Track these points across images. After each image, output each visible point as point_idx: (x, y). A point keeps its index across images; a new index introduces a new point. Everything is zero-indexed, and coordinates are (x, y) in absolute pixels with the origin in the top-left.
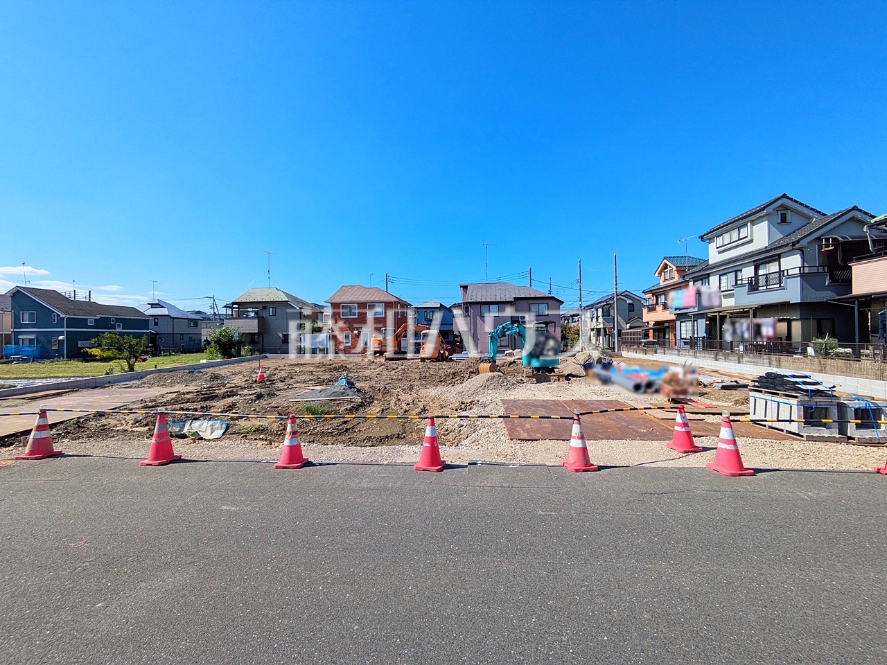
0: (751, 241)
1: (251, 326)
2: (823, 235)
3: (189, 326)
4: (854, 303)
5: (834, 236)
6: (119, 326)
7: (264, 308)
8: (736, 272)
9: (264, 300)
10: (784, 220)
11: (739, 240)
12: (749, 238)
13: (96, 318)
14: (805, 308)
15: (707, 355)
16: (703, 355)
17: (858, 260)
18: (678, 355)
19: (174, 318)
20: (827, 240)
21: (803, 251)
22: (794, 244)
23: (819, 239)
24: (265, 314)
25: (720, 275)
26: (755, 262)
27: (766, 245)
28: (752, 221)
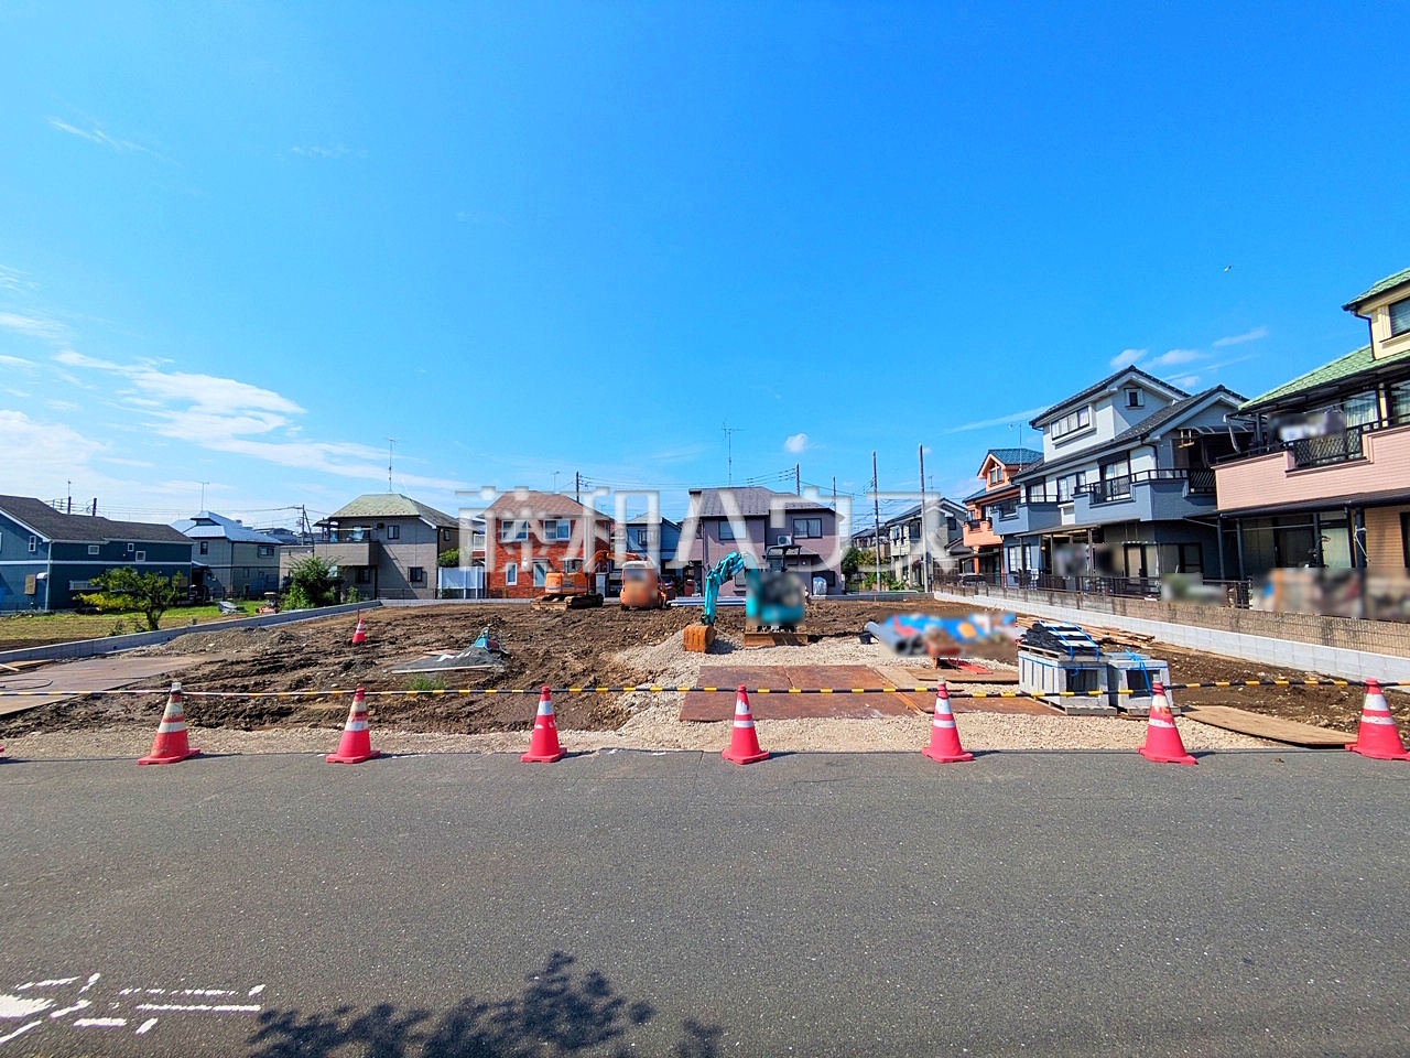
0: (1093, 431)
1: (358, 554)
2: (1180, 425)
3: (259, 555)
4: (1215, 522)
5: (1193, 428)
6: (140, 556)
7: (381, 526)
8: (1077, 474)
9: (380, 514)
10: (1134, 403)
11: (1080, 428)
12: (1090, 427)
13: (101, 542)
14: (1161, 529)
15: (1039, 598)
16: (1035, 597)
17: (1222, 461)
18: (1005, 597)
19: (234, 542)
20: (1186, 432)
21: (1155, 447)
22: (1143, 437)
23: (1176, 430)
24: (381, 536)
25: (1058, 480)
26: (1099, 460)
27: (1113, 437)
28: (1094, 402)
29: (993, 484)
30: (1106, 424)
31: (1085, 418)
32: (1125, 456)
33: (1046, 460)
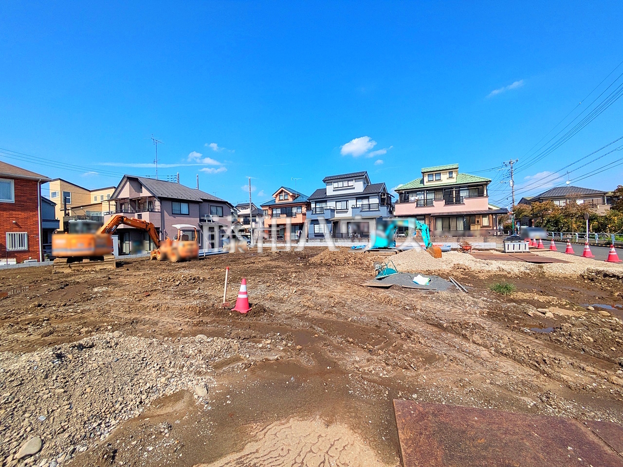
0: (354, 188)
8: (347, 201)
11: (348, 186)
22: (379, 193)
25: (336, 202)
26: (356, 198)
27: (362, 191)
28: (355, 179)
29: (280, 200)
30: (359, 187)
31: (351, 183)
32: (368, 198)
33: (327, 195)
